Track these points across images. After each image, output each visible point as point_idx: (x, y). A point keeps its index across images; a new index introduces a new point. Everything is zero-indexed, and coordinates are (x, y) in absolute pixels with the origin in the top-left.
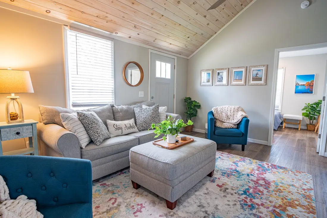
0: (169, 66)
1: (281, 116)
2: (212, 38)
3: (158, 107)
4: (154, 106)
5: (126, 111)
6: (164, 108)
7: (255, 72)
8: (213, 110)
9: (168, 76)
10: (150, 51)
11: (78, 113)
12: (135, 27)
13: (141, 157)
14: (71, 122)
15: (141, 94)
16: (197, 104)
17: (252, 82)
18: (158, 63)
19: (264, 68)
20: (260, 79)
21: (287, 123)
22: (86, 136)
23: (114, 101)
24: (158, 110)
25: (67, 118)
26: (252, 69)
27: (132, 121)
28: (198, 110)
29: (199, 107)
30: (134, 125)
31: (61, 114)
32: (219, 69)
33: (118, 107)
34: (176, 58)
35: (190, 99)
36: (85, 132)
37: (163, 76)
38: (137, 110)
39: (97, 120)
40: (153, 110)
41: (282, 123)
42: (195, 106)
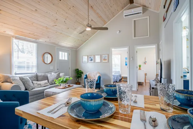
0: (66, 54)
1: (120, 76)
2: (87, 41)
3: (59, 74)
4: (57, 73)
5: (44, 76)
6: (63, 73)
7: (104, 57)
8: (87, 74)
9: (66, 59)
10: (56, 47)
11: (20, 77)
12: (48, 37)
13: (49, 93)
14: (17, 81)
15: (52, 68)
16: (81, 72)
17: (103, 61)
18: (60, 53)
19: (107, 55)
20: (106, 60)
21: (124, 79)
22: (24, 87)
23: (37, 71)
24: (59, 75)
25: (14, 80)
26: (103, 56)
27: (46, 81)
28: (82, 74)
29: (82, 73)
30: (48, 82)
31: (11, 78)
32: (90, 55)
33: (39, 74)
34: (70, 50)
35: (78, 69)
36: (23, 85)
37: (63, 59)
38: (49, 75)
39: (29, 80)
40: (57, 75)
41: (121, 79)
42: (80, 73)
